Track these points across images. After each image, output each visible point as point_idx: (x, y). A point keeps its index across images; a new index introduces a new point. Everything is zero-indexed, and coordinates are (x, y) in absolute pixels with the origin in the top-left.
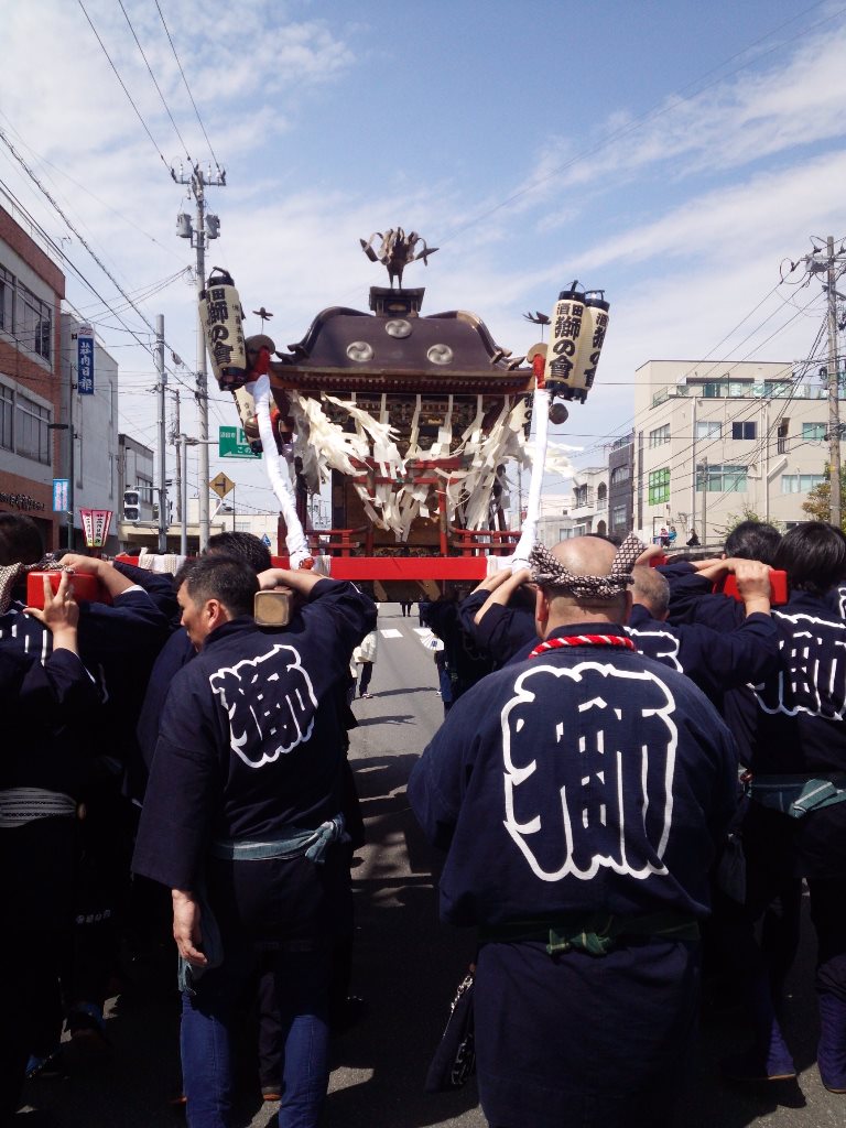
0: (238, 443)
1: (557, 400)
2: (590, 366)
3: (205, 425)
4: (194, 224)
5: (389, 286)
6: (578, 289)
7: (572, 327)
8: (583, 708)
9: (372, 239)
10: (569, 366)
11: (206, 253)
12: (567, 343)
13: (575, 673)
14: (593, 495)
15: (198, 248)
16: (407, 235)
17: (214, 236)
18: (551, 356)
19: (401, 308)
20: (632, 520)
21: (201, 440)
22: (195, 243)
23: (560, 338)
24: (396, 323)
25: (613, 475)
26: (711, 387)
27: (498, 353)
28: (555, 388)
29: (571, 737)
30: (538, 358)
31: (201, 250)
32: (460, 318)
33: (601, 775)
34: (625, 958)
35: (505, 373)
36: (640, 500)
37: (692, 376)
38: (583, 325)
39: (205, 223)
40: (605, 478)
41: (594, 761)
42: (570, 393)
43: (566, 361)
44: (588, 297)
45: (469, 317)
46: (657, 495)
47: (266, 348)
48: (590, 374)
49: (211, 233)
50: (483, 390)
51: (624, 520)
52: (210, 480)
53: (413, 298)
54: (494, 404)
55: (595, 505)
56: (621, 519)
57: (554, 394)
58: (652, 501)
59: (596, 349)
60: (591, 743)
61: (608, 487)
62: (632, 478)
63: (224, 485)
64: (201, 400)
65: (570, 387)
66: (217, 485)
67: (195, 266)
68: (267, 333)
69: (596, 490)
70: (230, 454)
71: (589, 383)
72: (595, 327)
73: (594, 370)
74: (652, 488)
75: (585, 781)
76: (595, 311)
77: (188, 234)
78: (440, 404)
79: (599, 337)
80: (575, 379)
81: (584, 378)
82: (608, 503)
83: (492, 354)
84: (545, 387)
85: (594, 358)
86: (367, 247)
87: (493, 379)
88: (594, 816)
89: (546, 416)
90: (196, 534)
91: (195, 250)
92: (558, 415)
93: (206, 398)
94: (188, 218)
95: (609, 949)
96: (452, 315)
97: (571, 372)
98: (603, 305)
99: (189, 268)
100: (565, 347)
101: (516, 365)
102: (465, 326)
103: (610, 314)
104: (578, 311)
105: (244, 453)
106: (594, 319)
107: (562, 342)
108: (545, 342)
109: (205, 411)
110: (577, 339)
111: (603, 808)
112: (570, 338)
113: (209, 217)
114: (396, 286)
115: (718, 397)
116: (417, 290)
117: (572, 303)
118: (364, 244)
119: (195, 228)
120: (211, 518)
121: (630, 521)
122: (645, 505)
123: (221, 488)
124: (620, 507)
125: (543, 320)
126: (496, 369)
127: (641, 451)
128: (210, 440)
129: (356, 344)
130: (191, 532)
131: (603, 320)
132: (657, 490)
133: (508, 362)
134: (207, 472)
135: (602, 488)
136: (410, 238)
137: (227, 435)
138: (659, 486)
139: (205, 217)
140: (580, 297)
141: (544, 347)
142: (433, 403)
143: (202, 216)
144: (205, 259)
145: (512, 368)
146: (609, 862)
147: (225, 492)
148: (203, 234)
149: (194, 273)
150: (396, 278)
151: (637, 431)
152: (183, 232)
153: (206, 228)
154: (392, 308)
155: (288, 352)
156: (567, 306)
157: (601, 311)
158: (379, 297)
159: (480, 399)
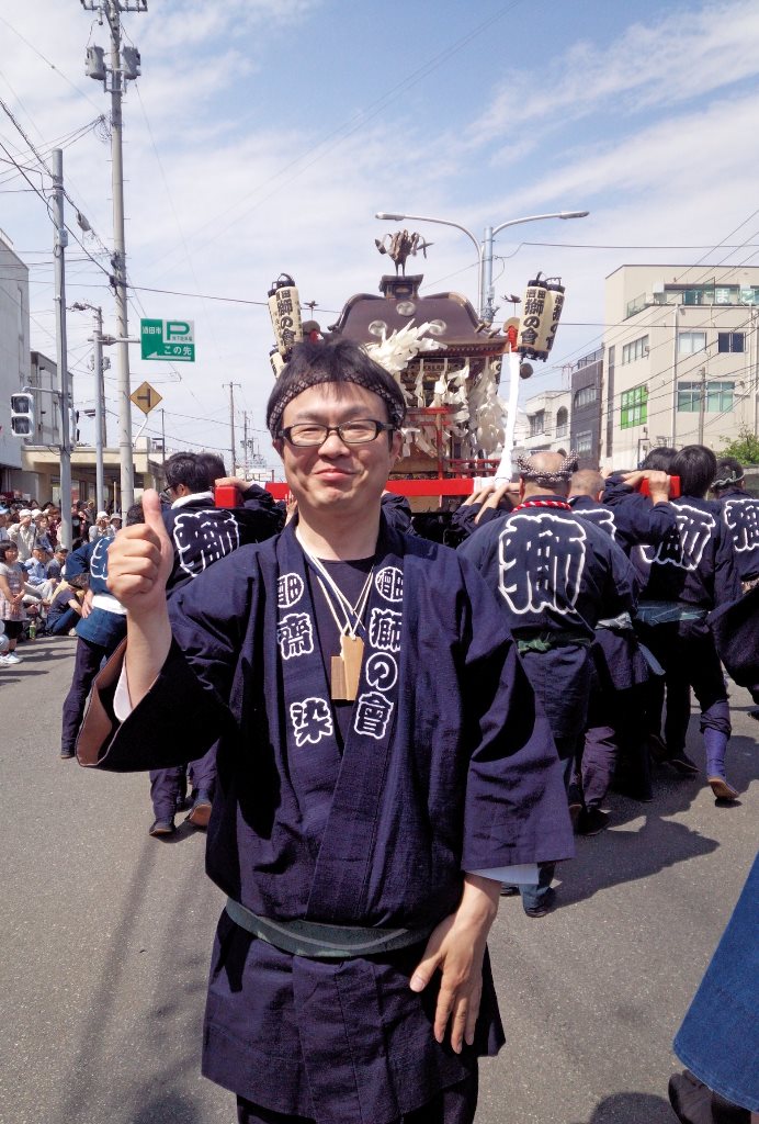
0: (165, 341)
1: (526, 361)
2: (550, 334)
3: (124, 321)
4: (108, 60)
5: (395, 275)
6: (542, 279)
7: (536, 307)
8: (541, 535)
9: (384, 239)
10: (535, 335)
11: (123, 98)
12: (533, 319)
13: (538, 519)
14: (551, 421)
15: (113, 93)
16: (410, 235)
17: (133, 76)
18: (522, 328)
19: (405, 290)
20: (599, 447)
21: (118, 338)
22: (109, 87)
23: (529, 315)
24: (404, 304)
25: (576, 397)
26: (692, 294)
27: (481, 325)
28: (523, 352)
29: (534, 548)
30: (512, 331)
31: (117, 95)
32: (451, 298)
33: (547, 567)
34: (555, 654)
35: (486, 340)
36: (610, 424)
37: (671, 282)
38: (546, 305)
39: (122, 59)
40: (566, 402)
41: (545, 560)
42: (536, 355)
43: (533, 332)
44: (549, 283)
45: (458, 297)
46: (630, 419)
47: (314, 330)
48: (550, 340)
49: (129, 71)
50: (470, 354)
51: (588, 447)
52: (132, 392)
53: (413, 283)
54: (477, 363)
55: (554, 433)
56: (586, 447)
57: (523, 356)
58: (624, 424)
59: (555, 322)
60: (544, 552)
61: (569, 412)
62: (599, 399)
63: (148, 398)
64: (118, 288)
65: (535, 350)
66: (139, 398)
67: (109, 117)
68: (315, 319)
69: (554, 416)
70: (154, 355)
71: (549, 347)
72: (554, 305)
73: (553, 338)
74: (625, 409)
75: (540, 569)
76: (554, 294)
77: (99, 76)
78: (436, 365)
79: (558, 311)
80: (540, 345)
81: (546, 344)
82: (569, 429)
83: (476, 326)
84: (517, 351)
85: (553, 329)
86: (381, 246)
87: (478, 345)
88: (541, 585)
89: (518, 373)
90: (116, 461)
91: (109, 95)
92: (526, 372)
93: (124, 286)
94: (99, 52)
95: (549, 649)
96: (445, 296)
97: (537, 340)
98: (560, 289)
99: (102, 119)
100: (532, 321)
101: (494, 334)
102: (455, 304)
103: (566, 294)
104: (542, 295)
105: (173, 354)
106: (554, 299)
107: (531, 318)
108: (517, 316)
109: (123, 302)
110: (542, 315)
111: (547, 582)
112: (536, 315)
113: (126, 49)
114: (400, 274)
115: (699, 304)
116: (417, 277)
117: (538, 288)
118: (378, 243)
119: (109, 67)
120: (133, 441)
121: (597, 447)
122: (616, 431)
123: (146, 401)
124: (585, 433)
125: (515, 300)
126: (479, 337)
127: (611, 370)
128: (131, 338)
129: (375, 322)
130: (109, 459)
131: (560, 300)
132: (630, 412)
133: (488, 331)
134: (127, 382)
135: (562, 415)
136: (413, 237)
137: (152, 330)
138: (634, 407)
139: (121, 49)
140: (543, 284)
141: (517, 320)
142: (431, 364)
143: (118, 49)
144: (122, 105)
145: (491, 337)
146: (549, 604)
147: (150, 406)
148: (119, 74)
149: (108, 125)
150: (400, 266)
151: (607, 346)
152: (93, 70)
153: (124, 67)
154: (398, 291)
155: (329, 332)
156: (534, 292)
157: (559, 293)
158: (389, 284)
159: (467, 359)
